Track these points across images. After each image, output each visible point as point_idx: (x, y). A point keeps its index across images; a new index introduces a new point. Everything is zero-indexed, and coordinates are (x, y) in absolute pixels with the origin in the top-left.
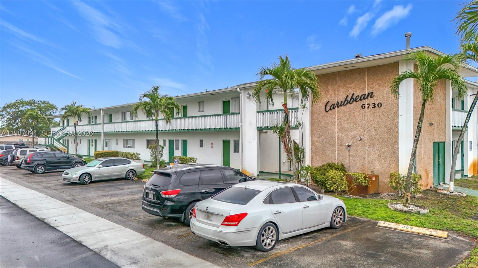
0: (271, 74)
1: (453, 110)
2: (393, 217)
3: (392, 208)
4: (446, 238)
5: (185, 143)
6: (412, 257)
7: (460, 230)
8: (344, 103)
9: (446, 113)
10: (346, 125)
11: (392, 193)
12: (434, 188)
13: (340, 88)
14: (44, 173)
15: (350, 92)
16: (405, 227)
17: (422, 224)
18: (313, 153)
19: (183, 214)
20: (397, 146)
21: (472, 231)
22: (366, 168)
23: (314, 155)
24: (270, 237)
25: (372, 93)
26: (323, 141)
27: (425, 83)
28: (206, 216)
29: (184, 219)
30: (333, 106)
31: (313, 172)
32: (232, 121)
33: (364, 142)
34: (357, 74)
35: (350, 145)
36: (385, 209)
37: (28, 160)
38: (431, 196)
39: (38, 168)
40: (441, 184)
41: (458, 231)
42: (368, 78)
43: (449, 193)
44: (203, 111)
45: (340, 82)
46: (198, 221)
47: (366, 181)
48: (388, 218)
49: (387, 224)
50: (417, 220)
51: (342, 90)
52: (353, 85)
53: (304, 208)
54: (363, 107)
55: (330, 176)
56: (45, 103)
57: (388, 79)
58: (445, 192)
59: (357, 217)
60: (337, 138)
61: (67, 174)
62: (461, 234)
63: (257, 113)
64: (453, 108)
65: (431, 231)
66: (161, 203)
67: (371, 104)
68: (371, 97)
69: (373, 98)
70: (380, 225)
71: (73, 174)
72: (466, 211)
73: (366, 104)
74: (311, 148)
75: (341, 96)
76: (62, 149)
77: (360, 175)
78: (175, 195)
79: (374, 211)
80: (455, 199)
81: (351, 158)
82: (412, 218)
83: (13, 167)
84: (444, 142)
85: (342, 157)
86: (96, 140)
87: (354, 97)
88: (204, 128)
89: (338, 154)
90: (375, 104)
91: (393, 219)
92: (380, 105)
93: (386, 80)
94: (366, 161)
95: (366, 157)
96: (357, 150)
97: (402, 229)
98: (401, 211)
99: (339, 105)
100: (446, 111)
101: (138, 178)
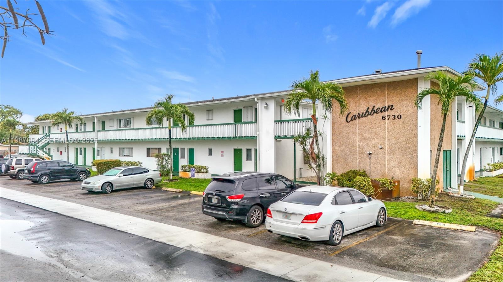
0: (303, 87)
1: (458, 122)
2: (424, 216)
3: (420, 208)
4: (475, 232)
5: (191, 152)
6: (457, 246)
7: (483, 225)
8: (365, 114)
9: (452, 124)
10: (367, 135)
11: (411, 197)
12: (444, 191)
13: (361, 101)
14: (49, 183)
15: (371, 104)
16: (438, 224)
17: (450, 221)
18: (335, 161)
19: (246, 216)
20: (416, 154)
21: (493, 226)
22: (387, 174)
23: (335, 162)
24: (338, 233)
25: (392, 106)
26: (344, 149)
27: (447, 99)
28: (285, 216)
29: (248, 221)
30: (354, 117)
31: (340, 179)
32: (247, 130)
33: (384, 151)
34: (377, 88)
35: (370, 153)
36: (414, 210)
37: (32, 169)
38: (445, 198)
39: (43, 178)
40: (449, 188)
41: (482, 226)
42: (388, 92)
43: (459, 196)
44: (212, 120)
45: (360, 96)
46: (275, 220)
47: (392, 186)
48: (419, 217)
49: (421, 222)
50: (445, 219)
51: (363, 103)
52: (374, 98)
53: (359, 208)
54: (384, 119)
55: (358, 181)
56: (8, 107)
57: (407, 94)
58: (455, 195)
59: (391, 217)
60: (359, 147)
61: (89, 183)
62: (485, 228)
63: (275, 122)
64: (457, 119)
65: (461, 227)
66: (227, 207)
67: (391, 116)
68: (391, 110)
69: (393, 110)
70: (415, 223)
71: (95, 183)
72: (480, 210)
73: (387, 116)
74: (333, 156)
75: (362, 108)
76: (46, 158)
77: (386, 180)
78: (240, 199)
79: (406, 212)
80: (467, 201)
81: (372, 166)
82: (440, 217)
83: (5, 178)
84: (450, 150)
85: (363, 164)
86: (85, 149)
87: (375, 109)
88: (216, 137)
89: (359, 162)
90: (395, 116)
91: (424, 218)
92: (399, 117)
93: (406, 94)
94: (387, 168)
95: (386, 164)
96: (378, 158)
97: (436, 226)
98: (429, 211)
99: (360, 116)
100: (452, 122)
101: (156, 187)
